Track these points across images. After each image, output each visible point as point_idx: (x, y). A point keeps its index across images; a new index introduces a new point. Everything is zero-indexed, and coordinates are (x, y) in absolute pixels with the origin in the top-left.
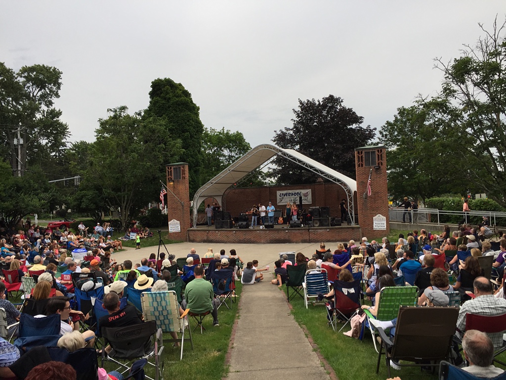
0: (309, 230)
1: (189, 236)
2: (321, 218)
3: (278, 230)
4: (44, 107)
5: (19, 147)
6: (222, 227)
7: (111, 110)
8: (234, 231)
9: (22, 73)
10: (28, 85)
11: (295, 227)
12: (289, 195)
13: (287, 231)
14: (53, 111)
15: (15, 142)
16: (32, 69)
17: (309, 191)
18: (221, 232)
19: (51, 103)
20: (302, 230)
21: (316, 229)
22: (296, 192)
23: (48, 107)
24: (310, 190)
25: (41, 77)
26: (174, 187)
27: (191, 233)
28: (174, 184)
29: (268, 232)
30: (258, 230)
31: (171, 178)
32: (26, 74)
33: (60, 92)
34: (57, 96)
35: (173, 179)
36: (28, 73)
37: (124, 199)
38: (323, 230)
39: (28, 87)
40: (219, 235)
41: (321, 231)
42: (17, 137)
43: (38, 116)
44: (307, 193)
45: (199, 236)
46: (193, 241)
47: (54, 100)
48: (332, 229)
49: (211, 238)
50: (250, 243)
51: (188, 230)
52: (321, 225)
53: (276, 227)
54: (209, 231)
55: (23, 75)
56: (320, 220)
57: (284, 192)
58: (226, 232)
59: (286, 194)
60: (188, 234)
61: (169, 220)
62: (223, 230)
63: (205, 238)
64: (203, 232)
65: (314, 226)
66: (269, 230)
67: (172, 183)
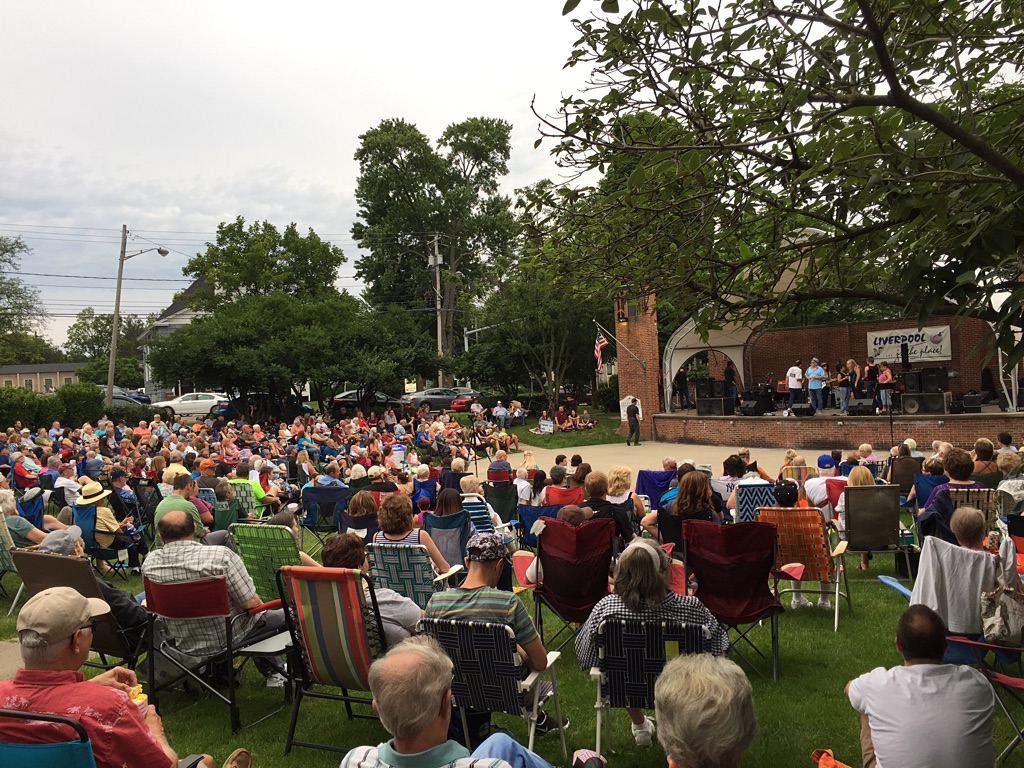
0: (892, 420)
1: (655, 429)
2: (923, 394)
3: (821, 420)
4: (483, 195)
5: (438, 269)
6: (710, 413)
7: (520, 191)
8: (732, 420)
9: (448, 137)
10: (457, 158)
11: (862, 413)
12: (896, 341)
13: (840, 423)
14: (497, 199)
15: (431, 261)
16: (461, 129)
17: (945, 330)
18: (708, 422)
19: (494, 186)
20: (876, 420)
21: (910, 420)
22: (914, 334)
23: (489, 193)
24: (948, 327)
25: (476, 140)
26: (629, 332)
27: (659, 423)
28: (628, 326)
29: (799, 423)
30: (779, 420)
31: (623, 314)
32: (452, 139)
33: (508, 163)
34: (504, 171)
35: (626, 316)
36: (457, 137)
37: (549, 358)
38: (928, 422)
39: (457, 162)
40: (704, 427)
41: (924, 424)
42: (434, 254)
43: (475, 211)
44: (940, 335)
45: (673, 429)
46: (661, 439)
47: (499, 178)
48: (951, 419)
49: (692, 434)
50: (764, 447)
51: (654, 418)
52: (924, 409)
53: (819, 413)
54: (687, 419)
55: (448, 142)
56: (919, 399)
57: (885, 334)
58: (717, 422)
59: (889, 340)
60: (655, 426)
61: (621, 396)
62: (711, 419)
63: (682, 435)
64: (677, 422)
65: (905, 413)
66: (801, 420)
67: (625, 324)
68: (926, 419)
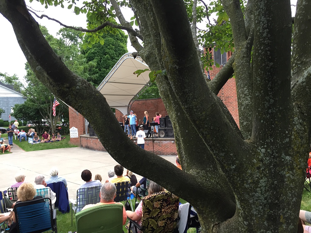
0: (153, 141)
1: (81, 142)
2: (166, 128)
18: (93, 139)
20: (148, 140)
27: (81, 139)
38: (168, 142)
40: (92, 142)
45: (84, 142)
46: (82, 146)
49: (89, 144)
54: (87, 138)
61: (70, 127)
68: (167, 140)
